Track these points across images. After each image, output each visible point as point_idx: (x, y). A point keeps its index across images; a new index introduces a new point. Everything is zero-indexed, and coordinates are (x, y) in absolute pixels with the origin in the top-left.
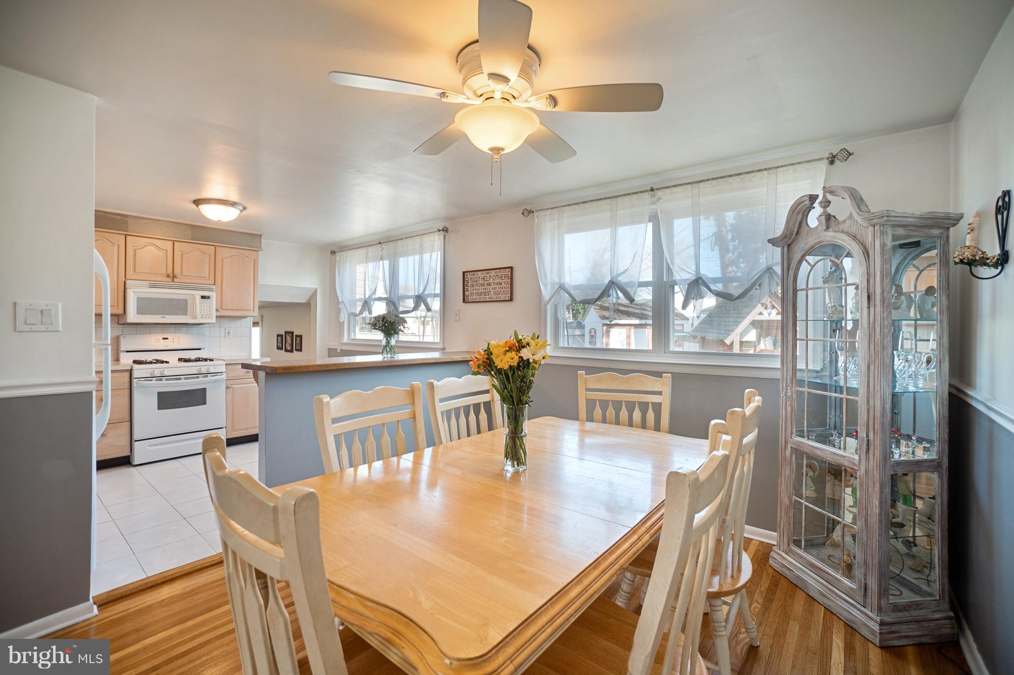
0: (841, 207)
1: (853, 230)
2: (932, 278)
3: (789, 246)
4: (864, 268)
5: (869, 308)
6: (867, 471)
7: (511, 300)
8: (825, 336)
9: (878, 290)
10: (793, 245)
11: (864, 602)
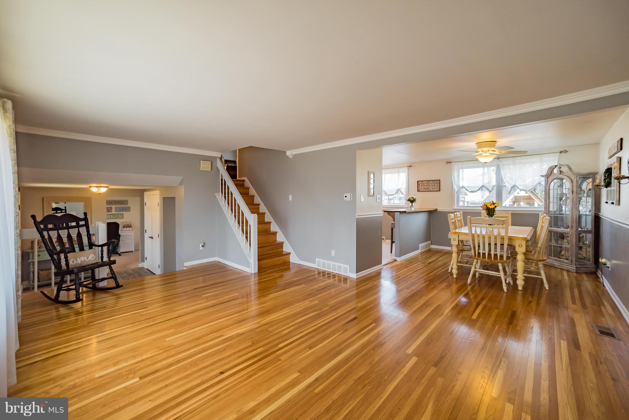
0: (565, 169)
1: (568, 175)
2: (590, 186)
3: (547, 177)
4: (571, 185)
5: (572, 194)
6: (572, 233)
7: (440, 191)
8: (557, 201)
9: (575, 190)
10: (549, 177)
11: (572, 264)
